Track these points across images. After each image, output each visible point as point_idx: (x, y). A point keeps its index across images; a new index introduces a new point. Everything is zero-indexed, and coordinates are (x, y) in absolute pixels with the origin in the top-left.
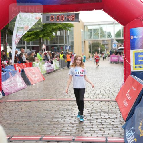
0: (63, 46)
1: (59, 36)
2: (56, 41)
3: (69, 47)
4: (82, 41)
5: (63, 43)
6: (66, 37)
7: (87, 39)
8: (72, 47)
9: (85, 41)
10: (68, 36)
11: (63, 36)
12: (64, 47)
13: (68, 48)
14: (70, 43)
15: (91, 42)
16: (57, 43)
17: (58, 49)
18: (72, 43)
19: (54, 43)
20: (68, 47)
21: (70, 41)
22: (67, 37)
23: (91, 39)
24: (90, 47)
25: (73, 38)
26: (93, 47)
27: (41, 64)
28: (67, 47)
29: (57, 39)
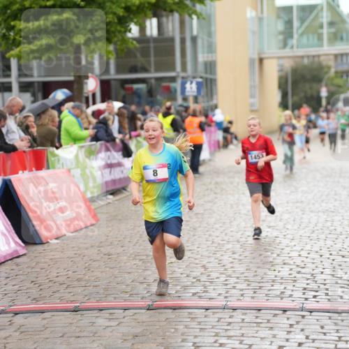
0: (173, 79)
1: (155, 40)
2: (140, 60)
3: (198, 84)
4: (252, 61)
5: (173, 68)
6: (183, 41)
7: (272, 48)
8: (208, 86)
9: (261, 60)
10: (194, 39)
11: (172, 40)
12: (177, 86)
13: (191, 88)
14: (201, 68)
15: (288, 65)
16: (145, 70)
17: (151, 93)
18: (211, 66)
19: (134, 70)
20: (194, 86)
21: (202, 58)
22: (188, 44)
23: (287, 52)
24: (282, 85)
25: (211, 48)
26: (295, 83)
27: (82, 155)
28: (188, 85)
29: (145, 52)
